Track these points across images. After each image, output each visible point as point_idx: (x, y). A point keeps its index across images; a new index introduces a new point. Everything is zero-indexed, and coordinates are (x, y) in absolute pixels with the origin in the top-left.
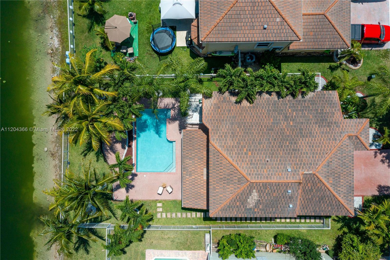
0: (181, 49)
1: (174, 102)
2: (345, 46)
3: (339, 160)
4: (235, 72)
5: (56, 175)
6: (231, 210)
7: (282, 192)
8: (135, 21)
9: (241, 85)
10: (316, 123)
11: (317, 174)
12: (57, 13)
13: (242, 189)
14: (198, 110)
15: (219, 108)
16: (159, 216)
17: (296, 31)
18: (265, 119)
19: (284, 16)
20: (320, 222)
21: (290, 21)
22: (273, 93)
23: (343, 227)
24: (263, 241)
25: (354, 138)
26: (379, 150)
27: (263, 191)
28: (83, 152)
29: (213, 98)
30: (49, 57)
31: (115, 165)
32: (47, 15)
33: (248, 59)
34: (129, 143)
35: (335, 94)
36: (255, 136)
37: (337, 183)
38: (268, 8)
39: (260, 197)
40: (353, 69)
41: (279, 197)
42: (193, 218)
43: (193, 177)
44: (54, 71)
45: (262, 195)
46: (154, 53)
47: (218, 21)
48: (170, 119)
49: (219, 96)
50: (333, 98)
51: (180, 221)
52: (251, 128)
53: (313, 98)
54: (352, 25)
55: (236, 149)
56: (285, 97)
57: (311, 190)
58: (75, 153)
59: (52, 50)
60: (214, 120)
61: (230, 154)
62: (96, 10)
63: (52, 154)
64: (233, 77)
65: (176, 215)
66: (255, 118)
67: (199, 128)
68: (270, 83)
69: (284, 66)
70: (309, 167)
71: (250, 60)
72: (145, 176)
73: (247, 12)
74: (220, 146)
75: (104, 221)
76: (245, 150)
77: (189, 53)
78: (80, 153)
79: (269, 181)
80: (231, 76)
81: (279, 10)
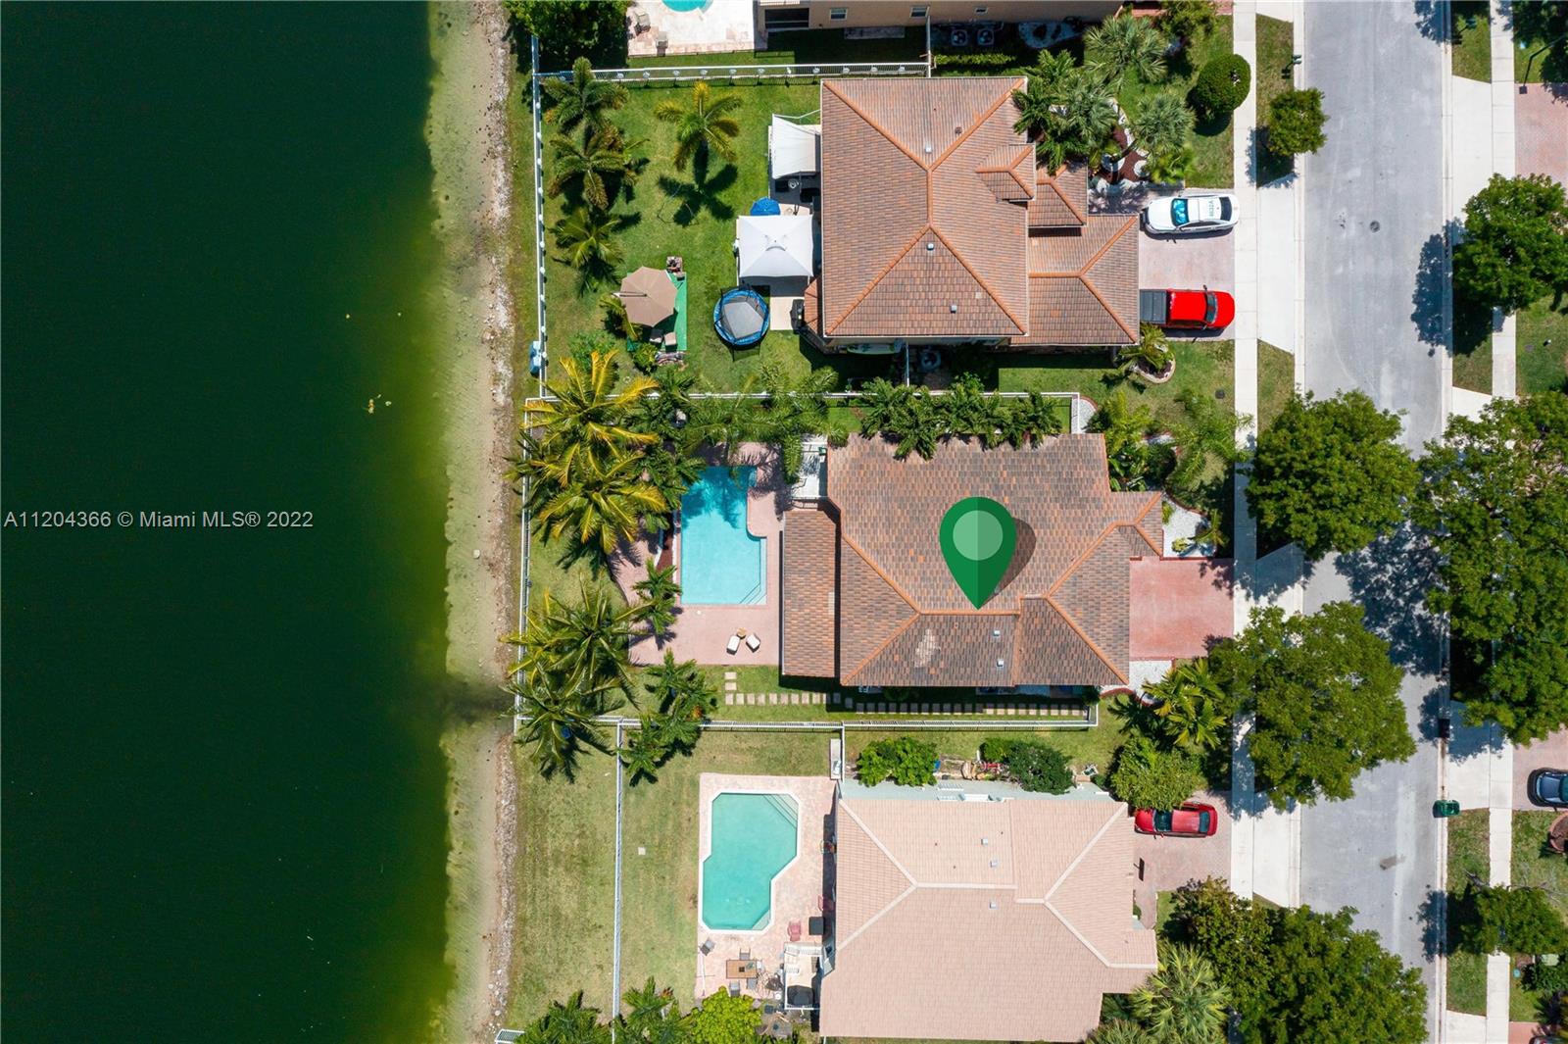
0: (781, 335)
1: (764, 451)
2: (1126, 339)
3: (1098, 572)
4: (894, 395)
5: (500, 612)
6: (884, 670)
7: (984, 633)
8: (680, 274)
9: (905, 422)
10: (1056, 500)
11: (1051, 599)
12: (506, 252)
13: (905, 626)
14: (818, 470)
15: (861, 467)
16: (729, 700)
17: (1016, 317)
18: (955, 492)
19: (989, 289)
20: (1081, 715)
21: (1001, 298)
22: (972, 438)
23: (1130, 726)
24: (956, 756)
25: (1129, 529)
26: (1209, 558)
27: (946, 631)
28: (562, 560)
29: (849, 446)
30: (486, 348)
31: (645, 583)
32: (482, 257)
33: (926, 362)
34: (665, 539)
35: (1099, 440)
36: (933, 525)
37: (1092, 618)
38: (958, 274)
39: (940, 643)
40: (1154, 384)
41: (977, 644)
42: (805, 706)
43: (807, 611)
44: (497, 379)
45: (943, 640)
46: (720, 343)
47: (861, 296)
48: (757, 489)
49: (862, 442)
50: (1094, 448)
51: (775, 712)
52: (925, 508)
53: (1053, 448)
54: (1143, 292)
55: (894, 551)
56: (998, 445)
57: (1041, 632)
58: (544, 563)
59: (493, 333)
60: (850, 492)
61: (882, 559)
62: (603, 258)
63: (491, 565)
64: (891, 408)
65: (767, 698)
66: (934, 487)
67: (819, 509)
68: (965, 420)
69: (1005, 374)
70: (1036, 587)
71: (929, 363)
72: (699, 612)
73: (918, 282)
74: (863, 544)
75: (608, 711)
76: (912, 551)
77: (798, 345)
78: (554, 562)
79: (957, 611)
80: (886, 404)
81: (981, 277)
